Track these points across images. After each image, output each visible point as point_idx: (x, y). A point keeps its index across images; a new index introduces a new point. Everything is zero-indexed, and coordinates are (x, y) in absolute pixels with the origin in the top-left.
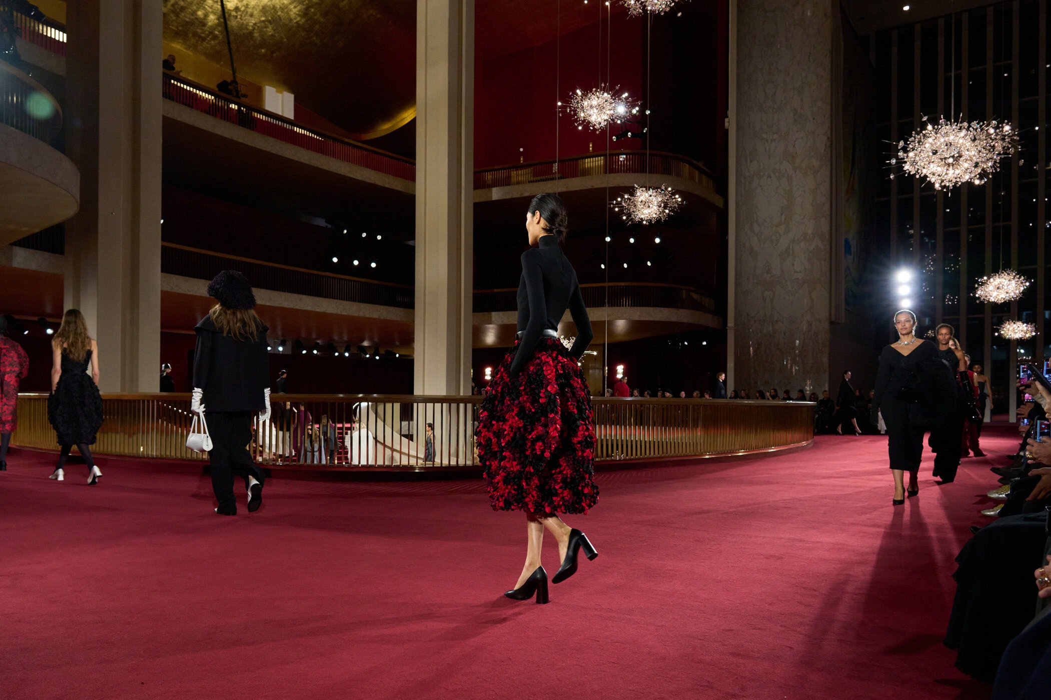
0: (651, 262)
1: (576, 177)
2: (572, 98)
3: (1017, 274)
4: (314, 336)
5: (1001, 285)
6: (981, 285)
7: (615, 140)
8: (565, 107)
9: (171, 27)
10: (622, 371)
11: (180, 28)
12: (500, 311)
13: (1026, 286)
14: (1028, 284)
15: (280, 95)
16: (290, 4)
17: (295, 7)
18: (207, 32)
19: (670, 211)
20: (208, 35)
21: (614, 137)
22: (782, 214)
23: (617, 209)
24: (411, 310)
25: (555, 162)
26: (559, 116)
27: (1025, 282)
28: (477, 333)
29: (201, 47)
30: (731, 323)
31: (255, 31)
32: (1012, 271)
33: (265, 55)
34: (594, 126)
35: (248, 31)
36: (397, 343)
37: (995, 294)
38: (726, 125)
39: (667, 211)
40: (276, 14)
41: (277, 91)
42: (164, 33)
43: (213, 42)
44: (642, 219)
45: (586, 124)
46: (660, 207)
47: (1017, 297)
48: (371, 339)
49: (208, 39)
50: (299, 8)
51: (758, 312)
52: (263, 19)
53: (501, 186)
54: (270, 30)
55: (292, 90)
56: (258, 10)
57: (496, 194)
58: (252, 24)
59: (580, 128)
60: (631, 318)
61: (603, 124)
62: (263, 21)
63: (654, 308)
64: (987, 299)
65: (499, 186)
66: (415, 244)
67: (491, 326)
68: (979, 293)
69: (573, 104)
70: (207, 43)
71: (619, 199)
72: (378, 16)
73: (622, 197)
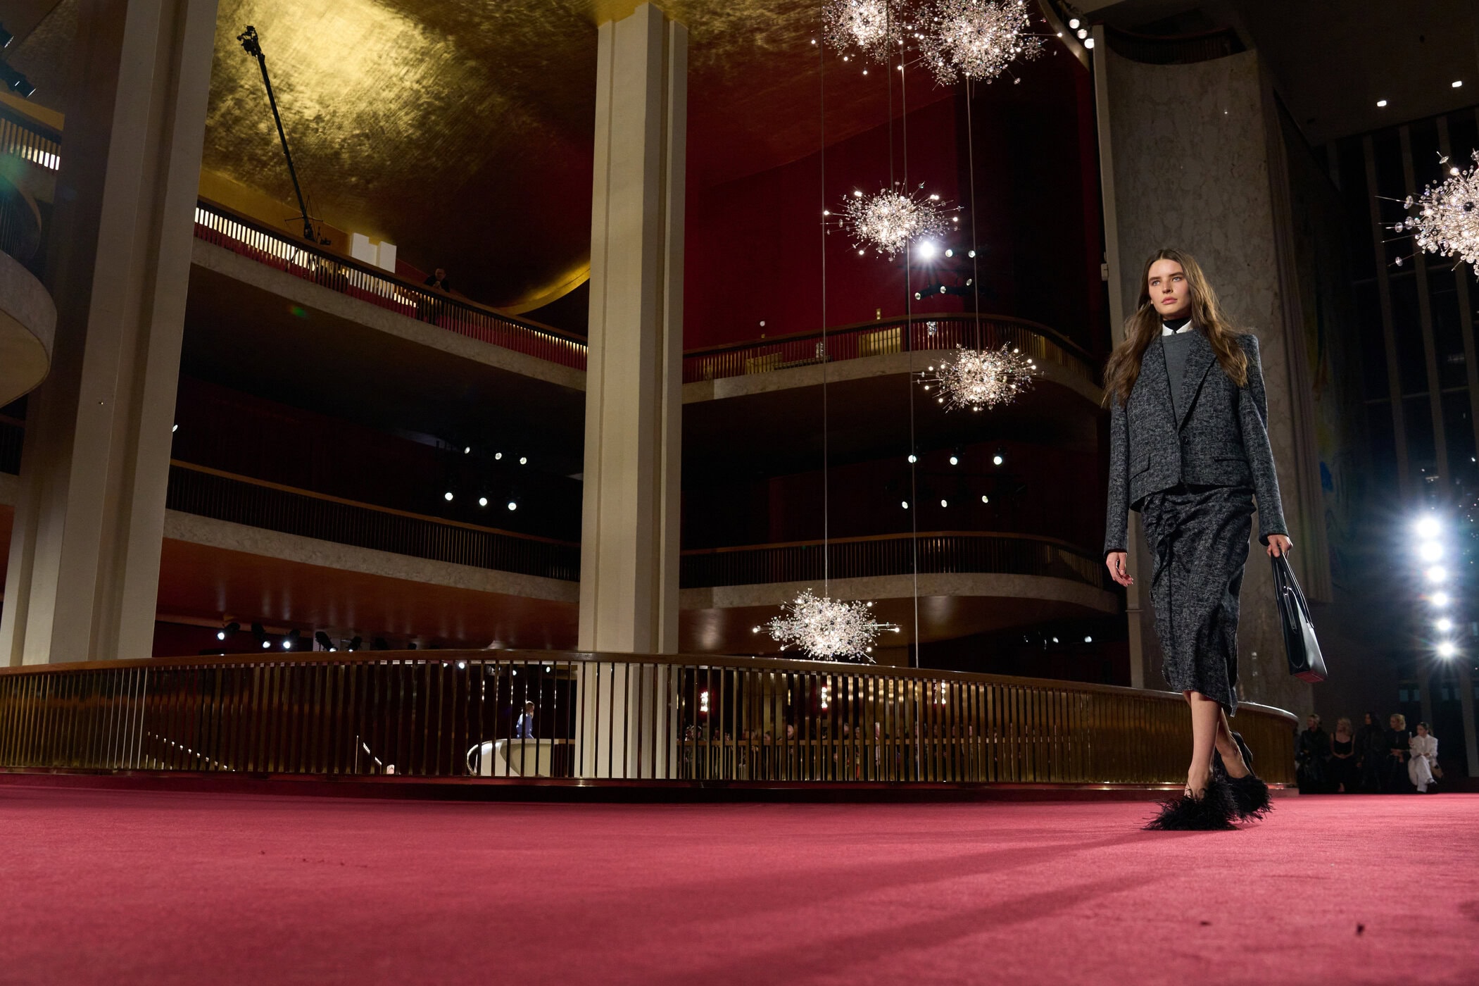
0: (988, 498)
1: (855, 357)
2: (847, 204)
7: (919, 299)
8: (836, 219)
9: (217, 147)
11: (231, 149)
12: (727, 585)
15: (375, 248)
16: (400, 109)
17: (407, 114)
18: (270, 154)
19: (1018, 385)
20: (271, 158)
21: (917, 294)
23: (927, 387)
24: (576, 583)
25: (818, 337)
26: (826, 234)
28: (688, 626)
29: (259, 176)
31: (343, 150)
33: (356, 186)
34: (884, 249)
35: (332, 151)
38: (1104, 274)
39: (1013, 388)
40: (377, 125)
41: (371, 242)
42: (204, 157)
43: (278, 169)
44: (970, 403)
45: (871, 244)
49: (272, 164)
50: (412, 115)
52: (357, 132)
53: (729, 376)
54: (366, 149)
55: (394, 239)
56: (350, 120)
57: (721, 389)
58: (339, 140)
59: (861, 252)
60: (957, 592)
61: (900, 244)
62: (358, 136)
63: (998, 575)
65: (725, 377)
66: (583, 476)
67: (711, 611)
69: (848, 213)
70: (270, 170)
71: (931, 370)
72: (535, 125)
73: (937, 366)
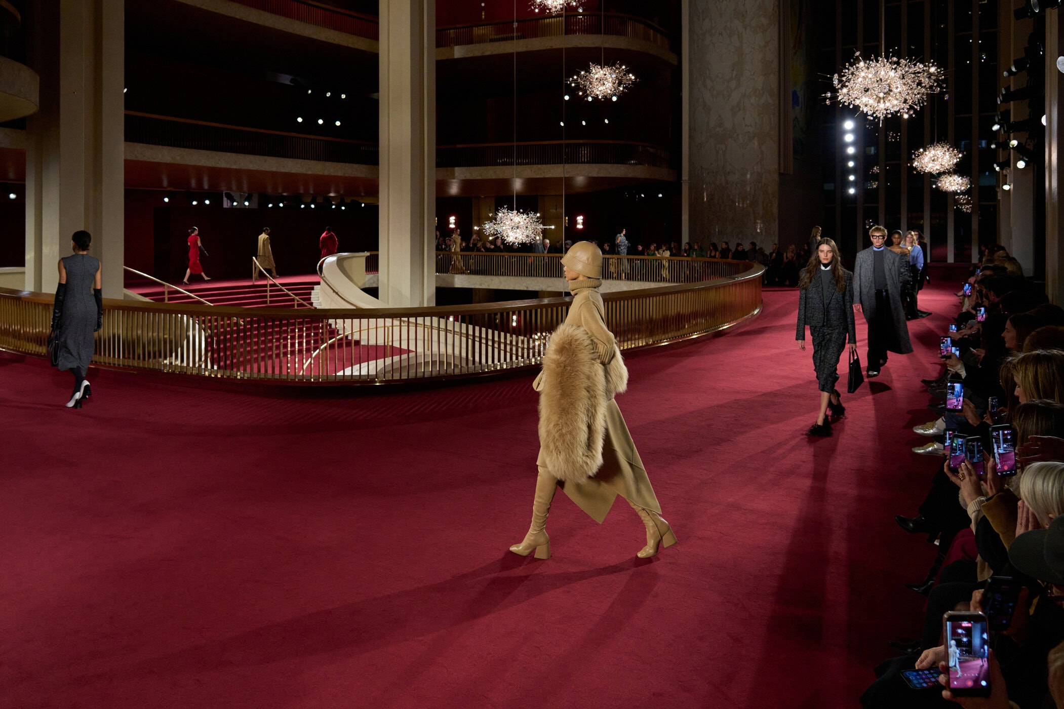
0: (608, 120)
1: (536, 37)
3: (950, 147)
4: (280, 191)
5: (936, 158)
6: (918, 157)
10: (582, 221)
12: (463, 166)
13: (959, 158)
14: (960, 155)
19: (624, 88)
22: (733, 70)
23: (573, 85)
24: (377, 166)
27: (958, 155)
28: (441, 183)
30: (685, 177)
32: (946, 144)
34: (550, 9)
36: (363, 194)
37: (930, 165)
39: (621, 89)
44: (597, 95)
45: (543, 7)
46: (614, 83)
47: (951, 168)
48: (336, 192)
51: (712, 164)
53: (463, 45)
57: (458, 52)
59: (537, 10)
60: (590, 174)
61: (559, 7)
63: (613, 165)
64: (923, 170)
65: (461, 45)
67: (454, 180)
68: (915, 164)
71: (575, 77)
73: (578, 74)
